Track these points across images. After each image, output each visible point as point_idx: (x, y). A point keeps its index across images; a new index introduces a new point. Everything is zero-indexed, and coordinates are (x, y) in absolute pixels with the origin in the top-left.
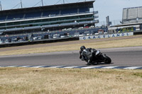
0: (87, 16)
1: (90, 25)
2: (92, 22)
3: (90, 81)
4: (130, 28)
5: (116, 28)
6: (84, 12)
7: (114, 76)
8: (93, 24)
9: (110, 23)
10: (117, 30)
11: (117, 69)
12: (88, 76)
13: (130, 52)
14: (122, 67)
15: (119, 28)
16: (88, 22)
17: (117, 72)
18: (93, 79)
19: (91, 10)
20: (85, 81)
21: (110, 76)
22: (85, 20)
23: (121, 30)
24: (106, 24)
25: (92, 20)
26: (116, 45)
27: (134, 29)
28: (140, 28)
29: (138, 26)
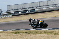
5: (4, 14)
7: (4, 34)
9: (2, 12)
10: (5, 14)
11: (4, 31)
14: (7, 30)
15: (6, 13)
17: (5, 32)
21: (2, 34)
23: (6, 14)
26: (4, 21)
27: (12, 14)
28: (15, 13)
29: (14, 13)
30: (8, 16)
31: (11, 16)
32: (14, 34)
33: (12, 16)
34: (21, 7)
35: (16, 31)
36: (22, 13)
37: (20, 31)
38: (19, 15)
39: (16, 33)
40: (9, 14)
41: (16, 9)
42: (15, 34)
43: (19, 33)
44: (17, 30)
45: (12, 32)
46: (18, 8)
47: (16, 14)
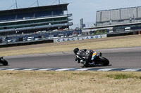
0: (62, 18)
1: (64, 27)
2: (66, 24)
3: (64, 83)
4: (103, 31)
5: (90, 30)
6: (58, 14)
7: (88, 77)
8: (68, 27)
9: (84, 26)
10: (91, 32)
11: (90, 71)
12: (62, 78)
14: (96, 69)
15: (93, 30)
16: (63, 25)
17: (91, 74)
18: (67, 82)
19: (65, 12)
20: (60, 83)
21: (84, 78)
22: (59, 23)
24: (80, 26)
25: (66, 22)
27: (108, 31)
28: (114, 30)
30: (99, 36)
31: (106, 35)
32: (112, 80)
33: (108, 36)
34: (129, 16)
35: (119, 73)
36: (132, 31)
37: (128, 73)
38: (125, 34)
39: (118, 77)
40: (100, 31)
42: (117, 80)
43: (124, 77)
44: (120, 70)
45: (108, 73)
46: (122, 18)
47: (117, 32)
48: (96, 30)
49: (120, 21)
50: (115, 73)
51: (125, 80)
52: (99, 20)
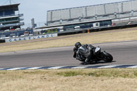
0: (13, 18)
1: (15, 27)
2: (17, 24)
3: (15, 82)
4: (54, 30)
5: (41, 30)
6: (10, 15)
7: (39, 76)
8: (19, 27)
9: (35, 25)
10: (42, 32)
12: (14, 77)
13: (54, 52)
14: (46, 68)
15: (44, 29)
16: (14, 25)
17: (42, 73)
18: (19, 81)
19: (16, 12)
20: (11, 82)
21: (35, 76)
22: (11, 23)
23: (45, 32)
24: (31, 26)
25: (18, 22)
26: (41, 46)
27: (58, 30)
28: (64, 29)
29: (62, 27)
30: (50, 35)
31: (56, 35)
32: (62, 78)
33: (59, 35)
34: (79, 15)
36: (81, 29)
37: (77, 70)
38: (75, 33)
39: (68, 74)
40: (51, 30)
41: (68, 18)
42: (66, 78)
43: (73, 74)
44: (70, 67)
45: (59, 71)
46: (72, 18)
47: (67, 31)
48: (47, 29)
49: (70, 20)
50: (65, 70)
51: (74, 77)
52: (49, 20)
